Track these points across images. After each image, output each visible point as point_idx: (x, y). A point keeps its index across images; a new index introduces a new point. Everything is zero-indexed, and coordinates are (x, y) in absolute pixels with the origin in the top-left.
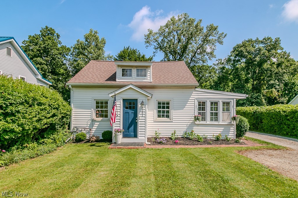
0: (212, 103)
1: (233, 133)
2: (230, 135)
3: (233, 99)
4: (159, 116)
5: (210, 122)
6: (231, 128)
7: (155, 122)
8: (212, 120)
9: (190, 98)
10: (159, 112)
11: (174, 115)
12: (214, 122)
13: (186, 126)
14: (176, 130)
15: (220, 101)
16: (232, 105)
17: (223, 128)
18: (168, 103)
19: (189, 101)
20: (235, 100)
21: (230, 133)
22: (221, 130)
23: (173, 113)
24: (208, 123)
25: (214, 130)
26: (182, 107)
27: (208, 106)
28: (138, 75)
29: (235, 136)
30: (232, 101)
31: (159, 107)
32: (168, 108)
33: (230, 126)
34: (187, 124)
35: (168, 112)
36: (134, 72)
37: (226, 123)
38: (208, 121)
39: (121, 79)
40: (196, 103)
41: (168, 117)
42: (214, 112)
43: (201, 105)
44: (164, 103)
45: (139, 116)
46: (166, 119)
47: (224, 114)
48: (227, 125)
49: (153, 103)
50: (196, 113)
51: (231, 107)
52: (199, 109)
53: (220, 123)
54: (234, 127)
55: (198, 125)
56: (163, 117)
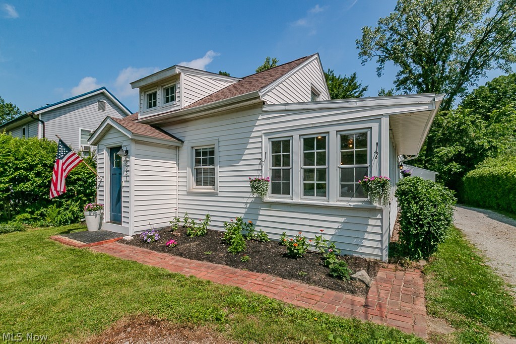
0: (308, 143)
1: (377, 237)
2: (366, 243)
3: (378, 119)
4: (198, 182)
5: (301, 199)
6: (371, 222)
7: (190, 193)
8: (308, 190)
9: (253, 135)
10: (198, 172)
11: (220, 179)
12: (315, 197)
15: (333, 130)
16: (375, 140)
17: (342, 219)
18: (212, 153)
19: (251, 141)
20: (385, 121)
22: (336, 226)
23: (220, 172)
24: (297, 200)
25: (312, 223)
26: (236, 159)
27: (297, 150)
28: (167, 101)
29: (386, 253)
31: (198, 162)
32: (212, 162)
33: (366, 214)
34: (245, 200)
35: (213, 172)
36: (161, 95)
37: (354, 202)
38: (297, 196)
39: (145, 113)
40: (267, 146)
41: (213, 183)
42: (316, 167)
43: (281, 148)
44: (205, 153)
45: (123, 179)
46: (208, 189)
47: (345, 176)
48: (355, 209)
49: (186, 154)
50: (267, 173)
51: (371, 148)
52: (276, 161)
53: (332, 203)
54: (382, 220)
55: (271, 205)
56: (205, 183)
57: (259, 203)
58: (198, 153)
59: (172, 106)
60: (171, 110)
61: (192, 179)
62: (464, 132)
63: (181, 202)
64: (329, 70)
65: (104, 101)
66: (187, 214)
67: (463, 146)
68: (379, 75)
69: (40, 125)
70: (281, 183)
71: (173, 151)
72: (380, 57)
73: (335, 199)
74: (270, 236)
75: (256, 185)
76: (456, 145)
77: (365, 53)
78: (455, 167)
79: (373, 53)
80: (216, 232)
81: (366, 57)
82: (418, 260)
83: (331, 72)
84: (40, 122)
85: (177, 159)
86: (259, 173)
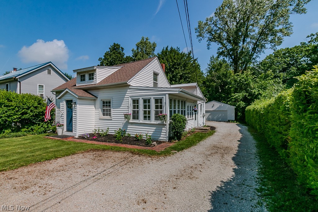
0: (145, 101)
1: (165, 134)
2: (162, 136)
3: (165, 95)
4: (104, 115)
5: (142, 121)
6: (163, 129)
7: (100, 119)
8: (145, 117)
9: (125, 97)
10: (104, 110)
11: (113, 113)
12: (147, 121)
13: (122, 124)
14: (109, 127)
15: (152, 97)
16: (164, 102)
17: (155, 128)
18: (110, 102)
19: (125, 99)
20: (167, 95)
21: (162, 133)
22: (153, 130)
23: (113, 111)
26: (119, 106)
27: (141, 104)
28: (90, 79)
29: (167, 139)
30: (164, 97)
31: (104, 106)
32: (110, 105)
33: (162, 126)
34: (122, 122)
35: (110, 110)
36: (87, 77)
37: (159, 122)
38: (141, 120)
39: (79, 84)
40: (131, 101)
41: (110, 115)
42: (147, 110)
43: (135, 102)
44: (107, 103)
45: (73, 114)
46: (108, 117)
47: (157, 113)
48: (159, 124)
49: (99, 103)
50: (131, 112)
51: (164, 104)
52: (134, 107)
53: (152, 123)
54: (166, 128)
55: (132, 124)
56: (107, 115)
57: (128, 123)
58: (104, 103)
59: (92, 82)
60: (92, 84)
61: (101, 113)
63: (96, 123)
65: (50, 69)
66: (99, 128)
67: (247, 93)
69: (19, 84)
70: (136, 116)
71: (93, 101)
72: (209, 38)
73: (153, 121)
74: (132, 135)
75: (126, 116)
76: (243, 92)
78: (242, 104)
80: (111, 135)
82: (176, 140)
84: (18, 82)
85: (95, 105)
86: (128, 111)
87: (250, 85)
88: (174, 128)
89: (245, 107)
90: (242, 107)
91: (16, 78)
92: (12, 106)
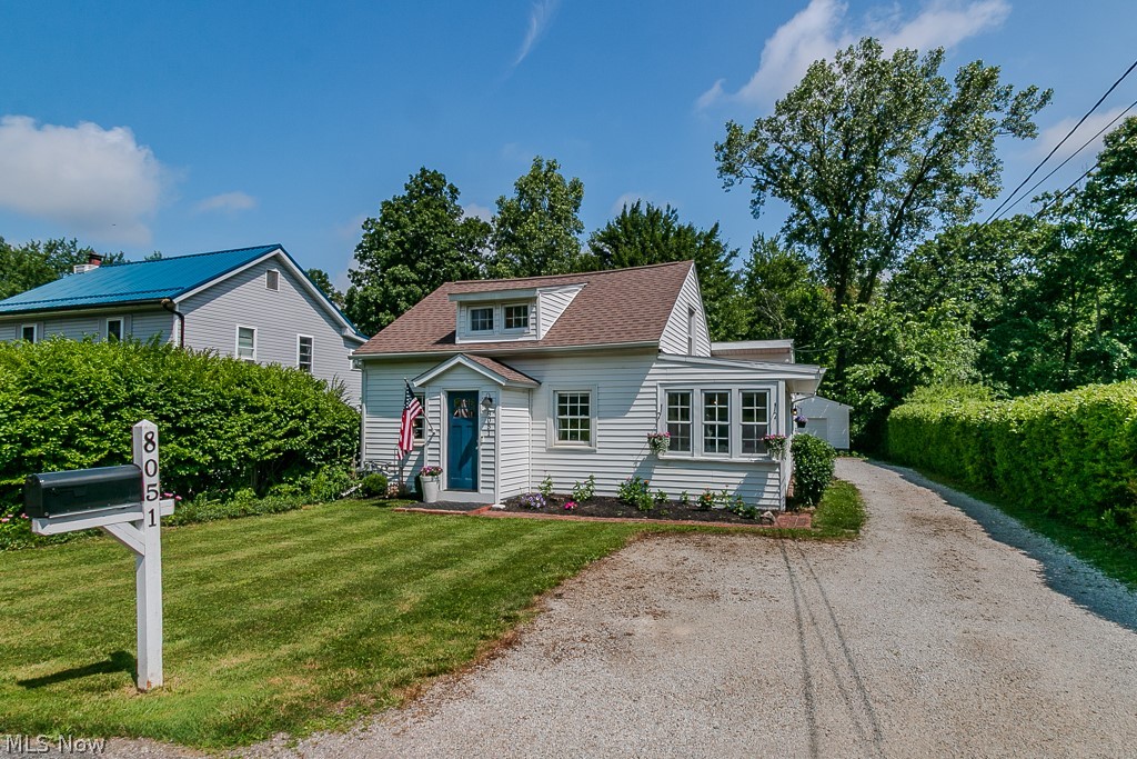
0: (709, 398)
1: (775, 489)
2: (765, 496)
3: (775, 382)
4: (563, 436)
5: (702, 455)
6: (770, 475)
7: (550, 451)
8: (710, 445)
9: (644, 384)
10: (564, 423)
11: (599, 433)
12: (717, 454)
13: (632, 464)
14: (595, 475)
15: (735, 388)
16: (773, 401)
17: (744, 475)
18: (585, 399)
19: (642, 390)
20: (782, 385)
21: (767, 489)
22: (738, 481)
23: (598, 426)
24: (697, 457)
25: (715, 480)
26: (622, 409)
27: (698, 405)
28: (509, 325)
29: (783, 502)
30: (773, 388)
31: (562, 411)
32: (585, 411)
33: (766, 469)
34: (635, 458)
35: (586, 423)
36: (499, 316)
37: (754, 457)
38: (698, 453)
39: (468, 336)
40: (663, 398)
41: (585, 437)
42: (717, 422)
43: (679, 402)
44: (574, 400)
45: (481, 434)
46: (579, 444)
47: (747, 432)
48: (757, 464)
49: (546, 400)
50: (663, 430)
51: (770, 408)
52: (673, 414)
53: (734, 459)
54: (779, 473)
55: (668, 463)
56: (574, 436)
57: (653, 461)
58: (562, 399)
59: (522, 334)
60: (520, 339)
61: (554, 433)
62: (888, 341)
63: (535, 462)
64: (669, 207)
65: (275, 270)
66: (549, 477)
67: (888, 364)
68: (756, 214)
69: (177, 322)
70: (680, 439)
71: (527, 395)
72: (758, 180)
73: (737, 455)
74: (669, 498)
75: (655, 444)
76: (878, 362)
77: (730, 169)
78: (877, 399)
79: (745, 171)
81: (733, 177)
82: (808, 506)
83: (673, 212)
84: (176, 316)
85: (530, 406)
86: (653, 427)
87: (893, 341)
88: (807, 474)
89: (886, 410)
90: (876, 409)
91: (171, 301)
92: (263, 408)
